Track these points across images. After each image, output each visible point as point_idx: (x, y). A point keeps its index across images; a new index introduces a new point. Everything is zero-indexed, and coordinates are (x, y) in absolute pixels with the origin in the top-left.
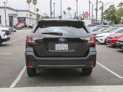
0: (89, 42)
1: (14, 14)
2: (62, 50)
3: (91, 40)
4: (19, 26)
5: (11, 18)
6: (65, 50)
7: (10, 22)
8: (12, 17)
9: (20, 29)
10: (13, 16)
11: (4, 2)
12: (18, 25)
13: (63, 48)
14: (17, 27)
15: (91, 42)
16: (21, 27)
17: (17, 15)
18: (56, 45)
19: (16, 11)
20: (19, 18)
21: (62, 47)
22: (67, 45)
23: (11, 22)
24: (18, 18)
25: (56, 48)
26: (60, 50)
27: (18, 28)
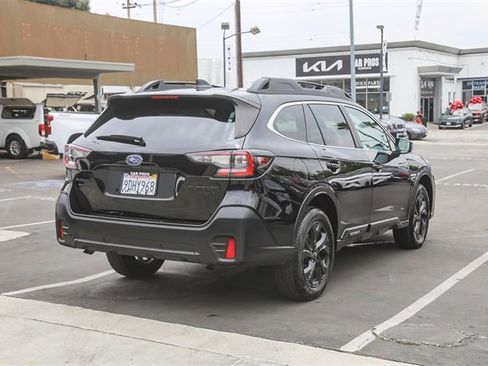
0: (221, 171)
1: (441, 68)
2: (138, 195)
3: (232, 166)
4: (459, 115)
5: (431, 84)
6: (146, 196)
7: (426, 100)
8: (436, 80)
9: (461, 128)
10: (440, 77)
11: (378, 27)
12: (455, 113)
13: (141, 187)
14: (449, 121)
15: (233, 171)
16: (467, 119)
17: (458, 70)
18: (126, 178)
19: (459, 54)
20: (468, 84)
21: (139, 185)
22: (154, 179)
23: (432, 100)
24: (465, 83)
25: (124, 186)
26: (132, 192)
27: (452, 124)
